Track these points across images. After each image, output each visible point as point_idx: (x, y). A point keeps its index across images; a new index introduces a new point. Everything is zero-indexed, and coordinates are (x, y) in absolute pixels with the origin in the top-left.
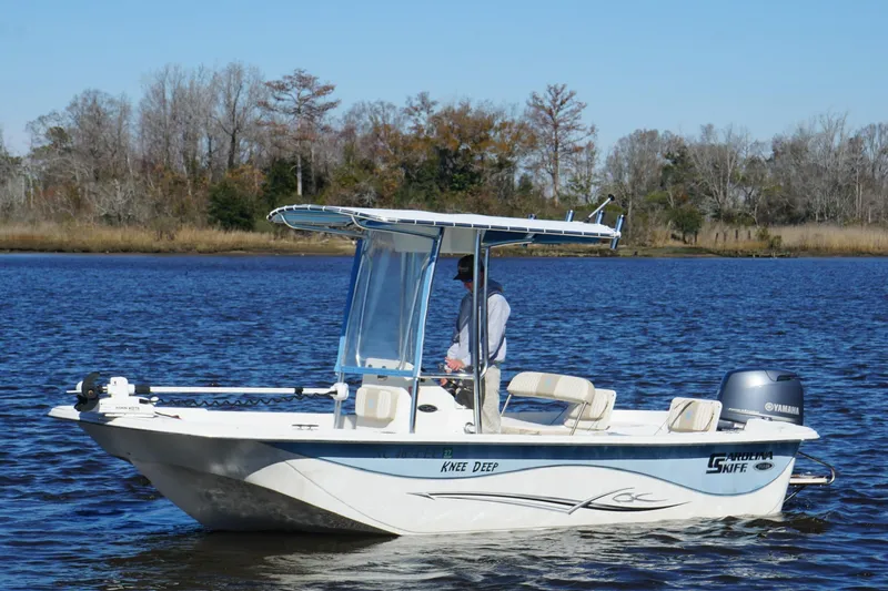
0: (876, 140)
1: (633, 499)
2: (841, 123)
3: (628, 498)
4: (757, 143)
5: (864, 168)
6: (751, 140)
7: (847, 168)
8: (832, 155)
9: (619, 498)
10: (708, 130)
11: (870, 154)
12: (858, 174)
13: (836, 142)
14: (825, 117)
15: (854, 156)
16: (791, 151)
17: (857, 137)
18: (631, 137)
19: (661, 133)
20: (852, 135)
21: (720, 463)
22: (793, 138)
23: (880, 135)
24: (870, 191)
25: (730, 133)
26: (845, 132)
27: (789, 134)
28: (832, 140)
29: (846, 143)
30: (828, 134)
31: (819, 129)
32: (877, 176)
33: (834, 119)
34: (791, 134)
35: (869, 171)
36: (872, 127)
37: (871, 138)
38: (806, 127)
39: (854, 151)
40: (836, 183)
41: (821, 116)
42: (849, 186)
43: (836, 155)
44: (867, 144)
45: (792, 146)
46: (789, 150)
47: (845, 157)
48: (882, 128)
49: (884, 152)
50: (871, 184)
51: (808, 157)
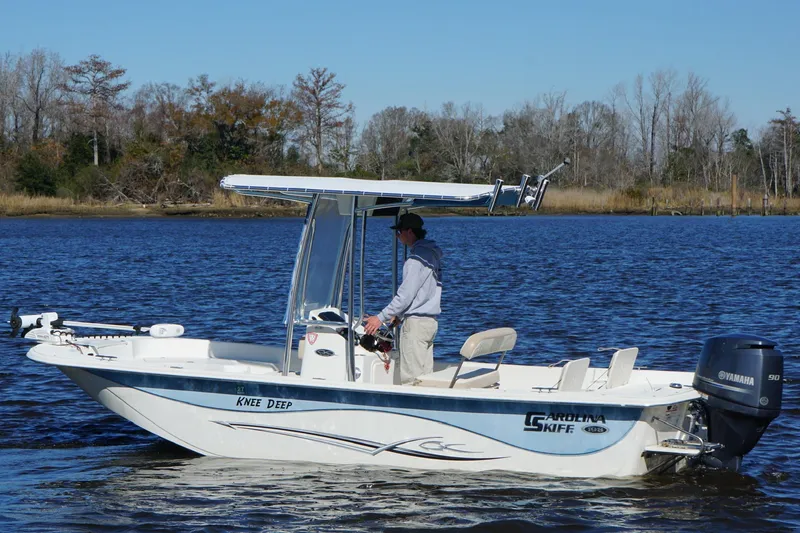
0: (590, 115)
1: (442, 448)
2: (560, 101)
3: (437, 446)
4: (490, 118)
5: (580, 139)
6: (485, 115)
7: (566, 140)
8: (554, 128)
9: (427, 446)
10: (449, 107)
11: (586, 127)
12: (575, 144)
13: (557, 117)
14: (548, 96)
15: (572, 129)
16: (520, 125)
17: (574, 113)
18: (383, 113)
19: (408, 110)
20: (570, 111)
21: (539, 421)
22: (521, 113)
23: (594, 112)
24: (585, 158)
25: (468, 110)
26: (565, 109)
27: (518, 111)
28: (553, 114)
29: (565, 119)
30: (550, 111)
31: (542, 106)
32: (591, 146)
33: (555, 98)
34: (519, 111)
35: (585, 141)
36: (587, 104)
37: (586, 113)
38: (531, 105)
39: (572, 125)
40: (557, 152)
41: (544, 95)
42: (568, 155)
43: (557, 128)
44: (582, 118)
45: (520, 121)
46: (517, 125)
47: (565, 130)
48: (595, 106)
49: (597, 125)
50: (586, 152)
51: (533, 129)
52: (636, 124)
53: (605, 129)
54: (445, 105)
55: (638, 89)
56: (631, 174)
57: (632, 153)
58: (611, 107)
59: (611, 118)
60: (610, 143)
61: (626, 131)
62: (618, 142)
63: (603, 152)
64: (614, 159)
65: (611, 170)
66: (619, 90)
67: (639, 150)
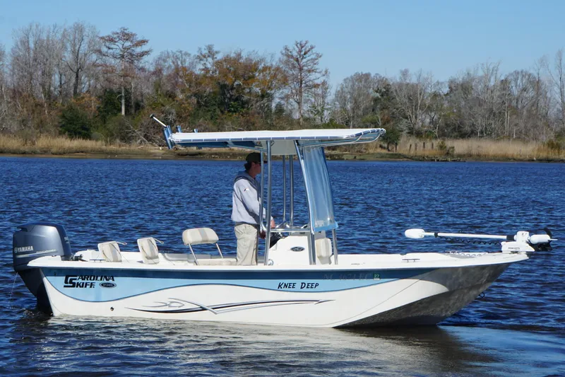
0: (519, 81)
2: (495, 70)
4: (438, 83)
5: (511, 101)
6: (434, 81)
7: (499, 101)
8: (489, 91)
10: (405, 73)
11: (515, 91)
12: (506, 104)
13: (492, 84)
14: (485, 66)
15: (504, 92)
16: (462, 88)
17: (506, 80)
18: (352, 77)
19: (372, 76)
20: (503, 78)
22: (463, 79)
23: (522, 80)
24: (515, 116)
25: (420, 76)
26: (498, 76)
27: (460, 78)
28: (489, 81)
29: (499, 83)
30: (486, 77)
31: (481, 73)
32: (519, 107)
33: (491, 68)
34: (461, 77)
35: (514, 103)
36: (517, 73)
37: (516, 80)
38: (472, 73)
39: (504, 89)
40: (491, 111)
41: (483, 64)
42: (500, 113)
43: (492, 92)
44: (513, 84)
45: (462, 85)
46: (460, 88)
47: (498, 93)
48: (524, 74)
49: (524, 90)
50: (515, 111)
51: (473, 92)
52: (556, 89)
53: (531, 93)
54: (401, 72)
55: (558, 61)
56: (552, 130)
57: (553, 112)
58: (536, 75)
59: (536, 84)
60: (535, 104)
61: (549, 95)
62: (542, 103)
63: (529, 111)
64: (538, 118)
65: (535, 126)
66: (543, 62)
67: (558, 110)
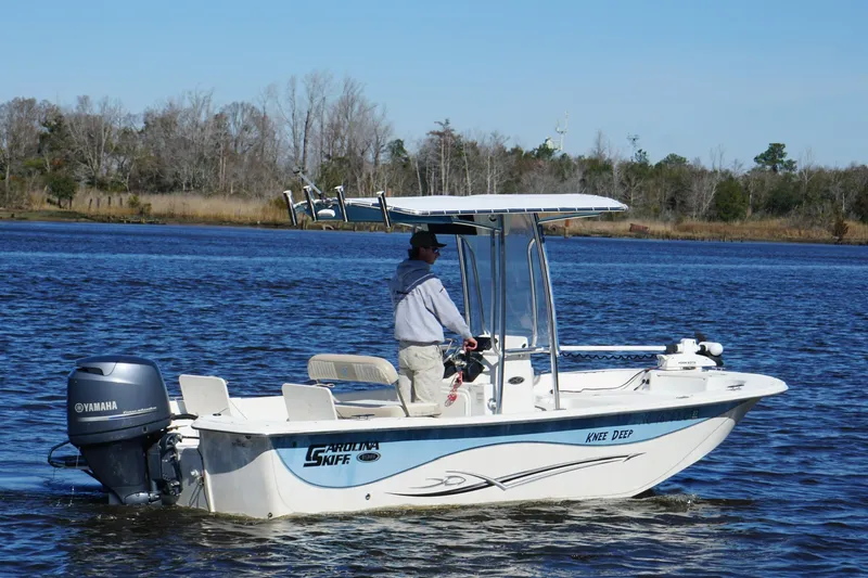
0: (238, 117)
2: (207, 100)
4: (129, 115)
5: (227, 143)
6: (124, 113)
7: (212, 142)
8: (199, 129)
10: (84, 101)
11: (234, 130)
12: (222, 148)
13: (203, 118)
14: (194, 94)
15: (219, 131)
16: (163, 124)
17: (221, 114)
18: (9, 104)
19: (38, 102)
20: (217, 112)
22: (164, 112)
23: (242, 114)
24: (232, 164)
25: (105, 104)
26: (211, 109)
27: (159, 109)
28: (199, 115)
29: (212, 120)
30: (195, 111)
31: (187, 104)
32: (239, 152)
33: (201, 97)
34: (162, 109)
35: (232, 145)
36: (235, 105)
37: (235, 115)
38: (175, 103)
39: (219, 127)
40: (201, 157)
41: (190, 93)
42: (213, 159)
43: (202, 130)
44: (230, 121)
45: (162, 120)
46: (159, 124)
47: (210, 132)
48: (244, 107)
49: (246, 128)
50: (233, 158)
51: (177, 130)
52: (288, 129)
53: (254, 134)
54: (79, 98)
55: (290, 92)
56: (281, 183)
57: (283, 160)
58: (261, 109)
59: (261, 121)
60: (259, 148)
61: (277, 137)
62: (268, 148)
63: (252, 158)
64: (263, 166)
65: (260, 179)
66: (271, 92)
67: (290, 157)
